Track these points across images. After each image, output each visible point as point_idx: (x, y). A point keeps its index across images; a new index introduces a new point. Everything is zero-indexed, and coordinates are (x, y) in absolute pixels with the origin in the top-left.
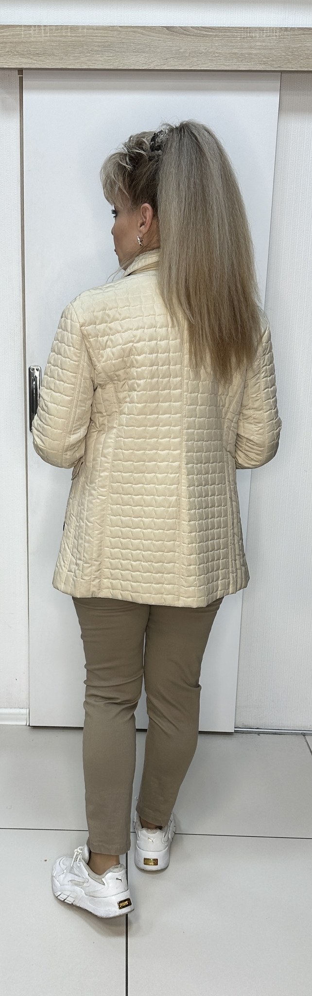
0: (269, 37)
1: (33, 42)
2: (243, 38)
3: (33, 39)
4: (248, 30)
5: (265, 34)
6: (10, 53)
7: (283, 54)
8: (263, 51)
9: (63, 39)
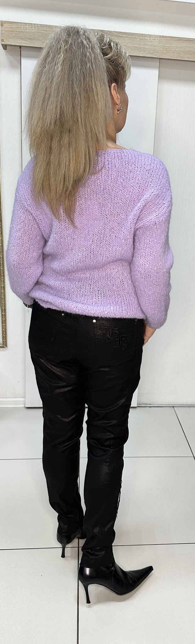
0: (154, 40)
1: (28, 32)
2: (141, 39)
3: (28, 31)
4: (143, 35)
5: (152, 38)
6: (15, 37)
7: (161, 49)
8: (151, 47)
9: (44, 32)
